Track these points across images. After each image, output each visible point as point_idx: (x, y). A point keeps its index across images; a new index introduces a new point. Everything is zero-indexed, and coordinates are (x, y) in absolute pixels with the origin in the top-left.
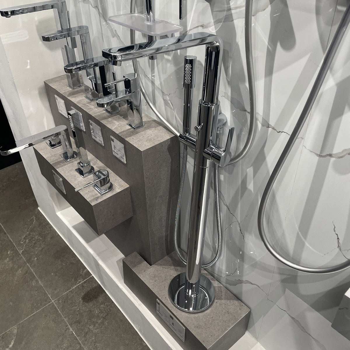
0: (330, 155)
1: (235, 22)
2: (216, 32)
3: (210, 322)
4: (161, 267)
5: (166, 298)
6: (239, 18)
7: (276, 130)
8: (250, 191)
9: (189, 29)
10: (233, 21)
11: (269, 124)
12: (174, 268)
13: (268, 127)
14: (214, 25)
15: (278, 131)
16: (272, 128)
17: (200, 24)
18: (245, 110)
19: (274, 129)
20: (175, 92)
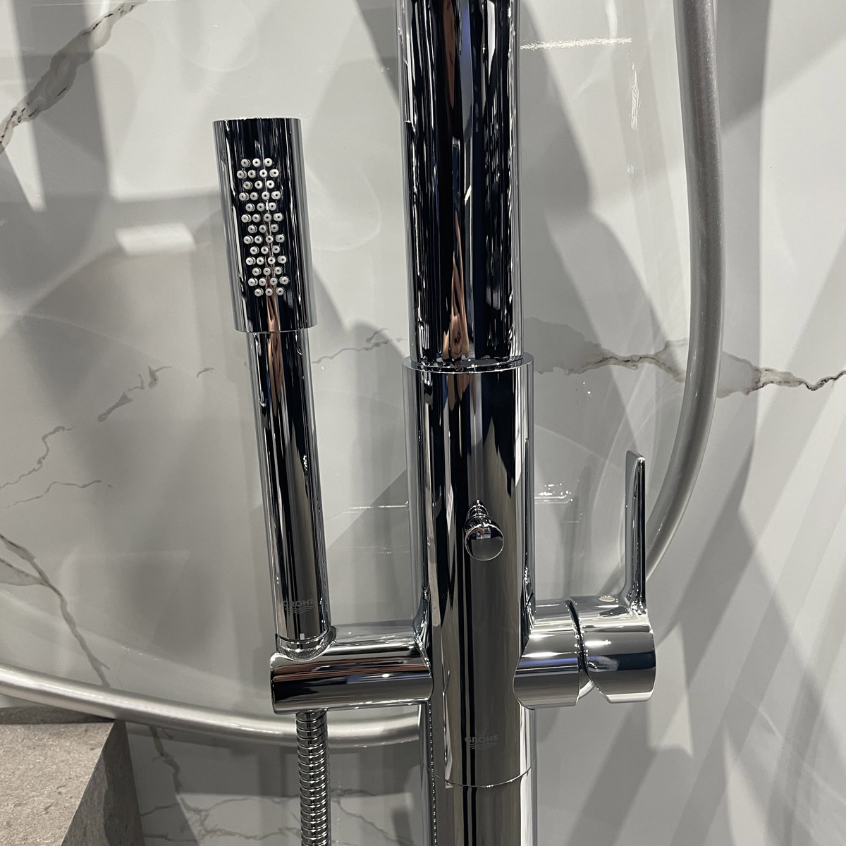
7: (801, 382)
8: (677, 752)
9: (104, 11)
11: (757, 370)
13: (757, 385)
15: (813, 383)
16: (780, 383)
18: (605, 359)
19: (788, 381)
20: (39, 462)
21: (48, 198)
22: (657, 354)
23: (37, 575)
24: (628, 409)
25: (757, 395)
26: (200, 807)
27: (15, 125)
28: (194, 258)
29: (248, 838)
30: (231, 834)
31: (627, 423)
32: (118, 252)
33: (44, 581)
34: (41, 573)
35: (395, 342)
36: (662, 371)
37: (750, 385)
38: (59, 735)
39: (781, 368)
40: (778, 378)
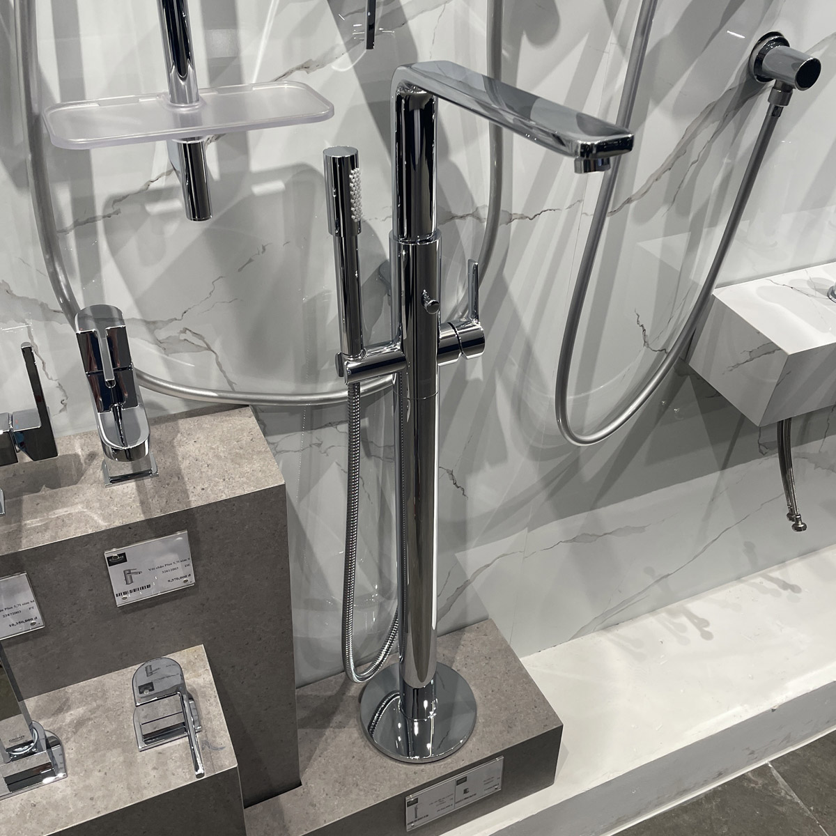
0: (629, 201)
1: (413, 24)
2: (355, 67)
3: (502, 698)
4: (316, 759)
5: (415, 773)
6: (422, 12)
7: (527, 217)
8: (477, 380)
10: (405, 22)
11: (511, 214)
12: (332, 729)
13: (510, 221)
14: (348, 50)
15: (531, 217)
16: (519, 219)
17: (299, 63)
18: (453, 217)
19: (522, 217)
20: (210, 294)
21: (222, 175)
22: (473, 213)
23: (206, 346)
24: (461, 236)
25: (510, 225)
26: (274, 441)
27: (208, 144)
28: (284, 193)
29: (296, 452)
30: (287, 451)
31: (461, 242)
32: (253, 196)
33: (209, 348)
34: (207, 345)
35: (368, 221)
36: (475, 220)
37: (508, 220)
38: (229, 416)
39: (519, 212)
40: (518, 217)
